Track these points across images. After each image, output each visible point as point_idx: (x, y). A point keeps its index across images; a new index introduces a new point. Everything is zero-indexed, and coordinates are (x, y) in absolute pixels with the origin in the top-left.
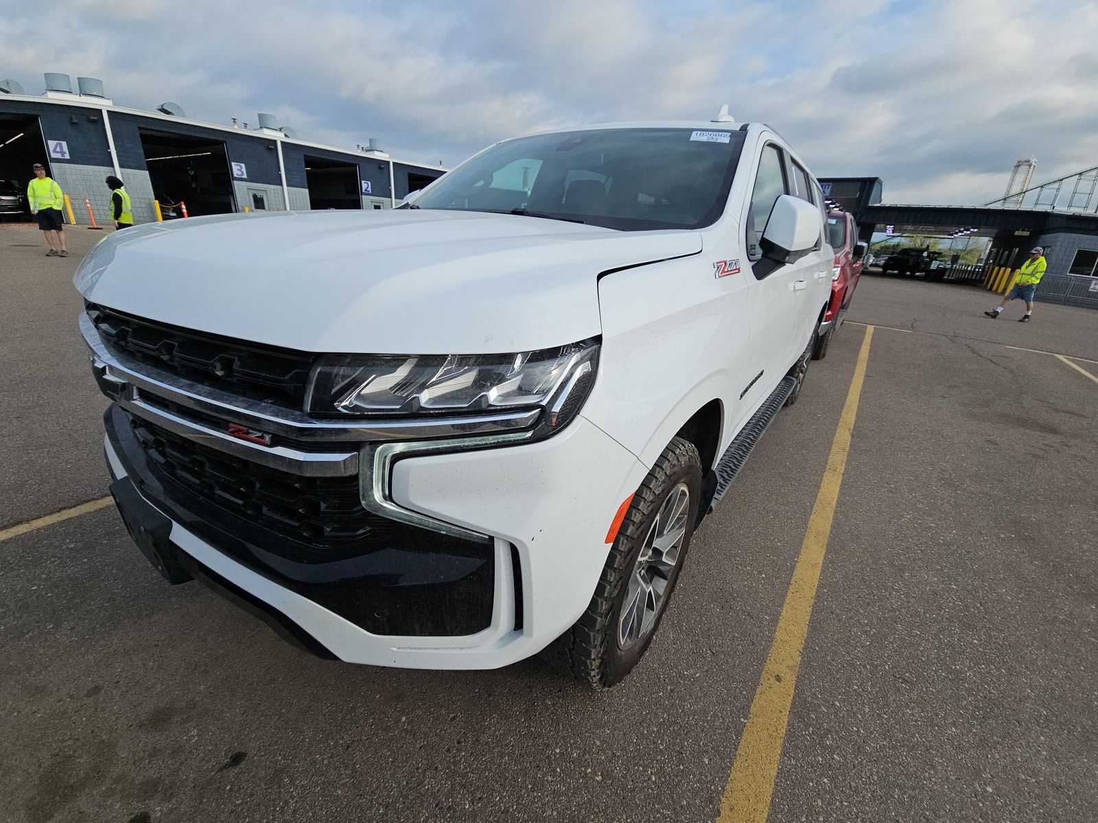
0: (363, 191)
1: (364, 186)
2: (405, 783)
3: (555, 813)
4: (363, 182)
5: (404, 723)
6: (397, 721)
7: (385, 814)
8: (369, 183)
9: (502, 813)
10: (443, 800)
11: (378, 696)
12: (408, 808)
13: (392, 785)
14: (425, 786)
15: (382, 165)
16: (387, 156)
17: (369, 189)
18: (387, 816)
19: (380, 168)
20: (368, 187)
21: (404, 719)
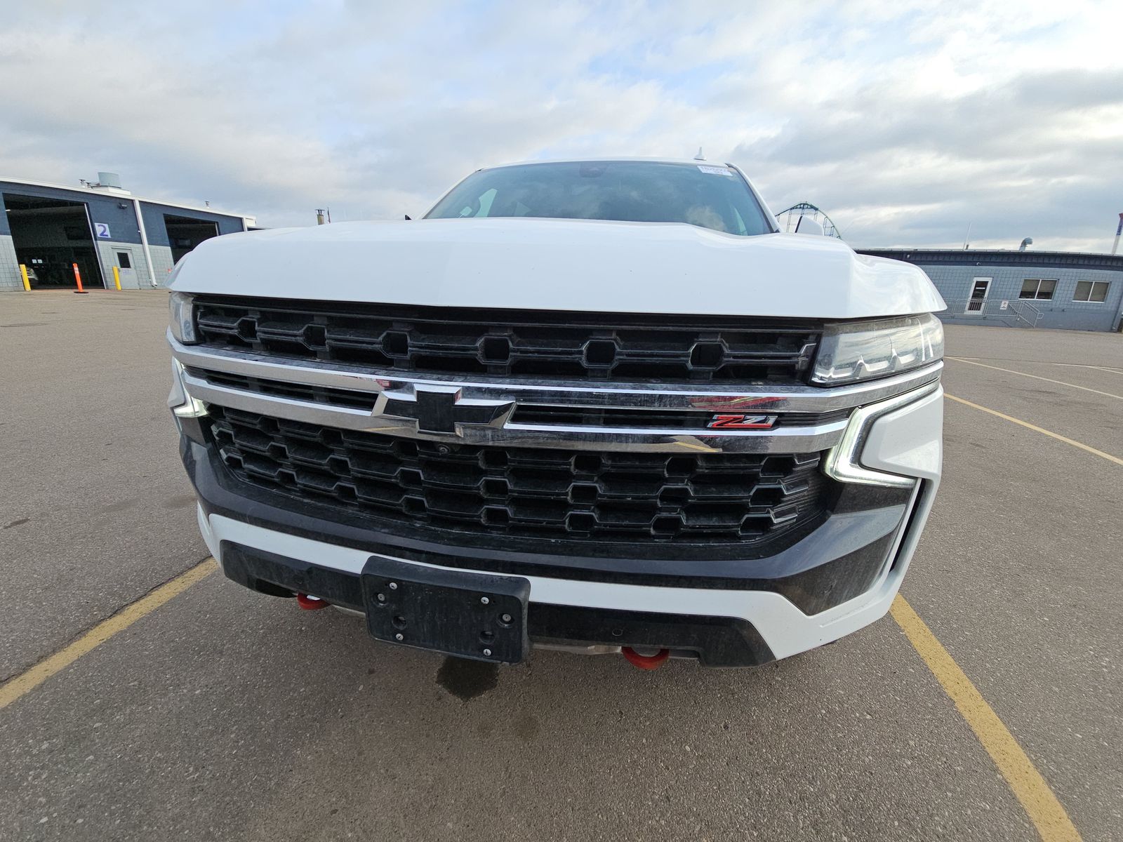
0: (99, 236)
1: (99, 229)
2: (747, 800)
3: (870, 757)
4: (96, 225)
5: (692, 751)
6: (685, 753)
7: (760, 835)
8: (106, 225)
9: (840, 779)
10: (790, 795)
11: (644, 741)
12: (773, 818)
13: (740, 808)
14: (765, 792)
15: (124, 205)
16: (129, 193)
17: (108, 232)
18: (764, 835)
19: (121, 208)
20: (104, 231)
21: (688, 748)
